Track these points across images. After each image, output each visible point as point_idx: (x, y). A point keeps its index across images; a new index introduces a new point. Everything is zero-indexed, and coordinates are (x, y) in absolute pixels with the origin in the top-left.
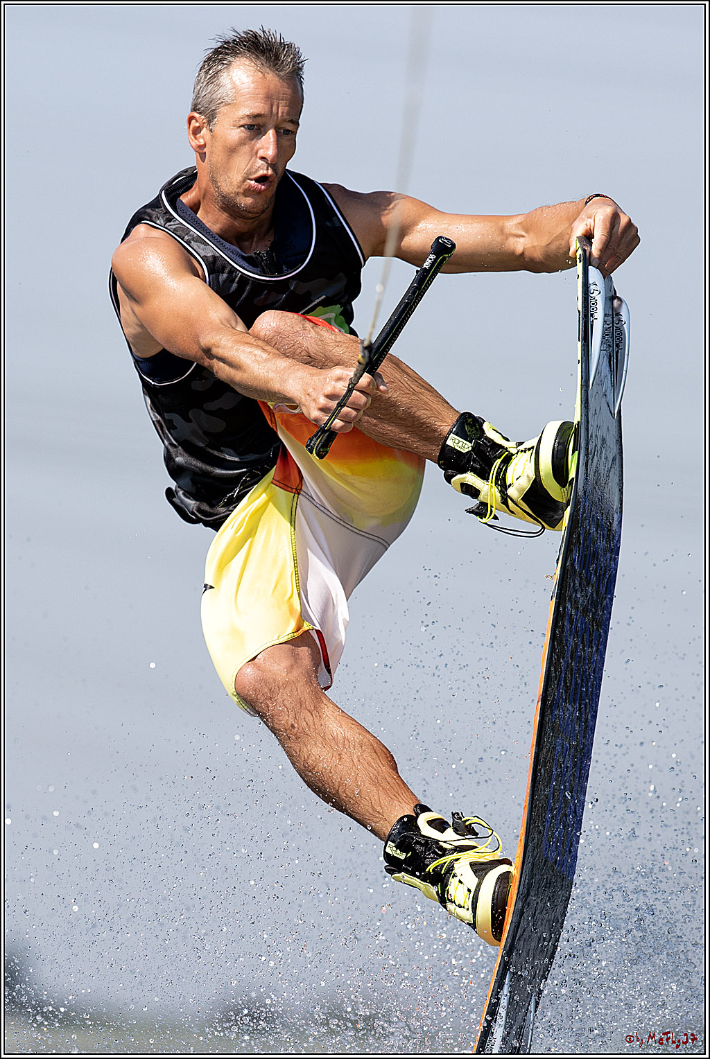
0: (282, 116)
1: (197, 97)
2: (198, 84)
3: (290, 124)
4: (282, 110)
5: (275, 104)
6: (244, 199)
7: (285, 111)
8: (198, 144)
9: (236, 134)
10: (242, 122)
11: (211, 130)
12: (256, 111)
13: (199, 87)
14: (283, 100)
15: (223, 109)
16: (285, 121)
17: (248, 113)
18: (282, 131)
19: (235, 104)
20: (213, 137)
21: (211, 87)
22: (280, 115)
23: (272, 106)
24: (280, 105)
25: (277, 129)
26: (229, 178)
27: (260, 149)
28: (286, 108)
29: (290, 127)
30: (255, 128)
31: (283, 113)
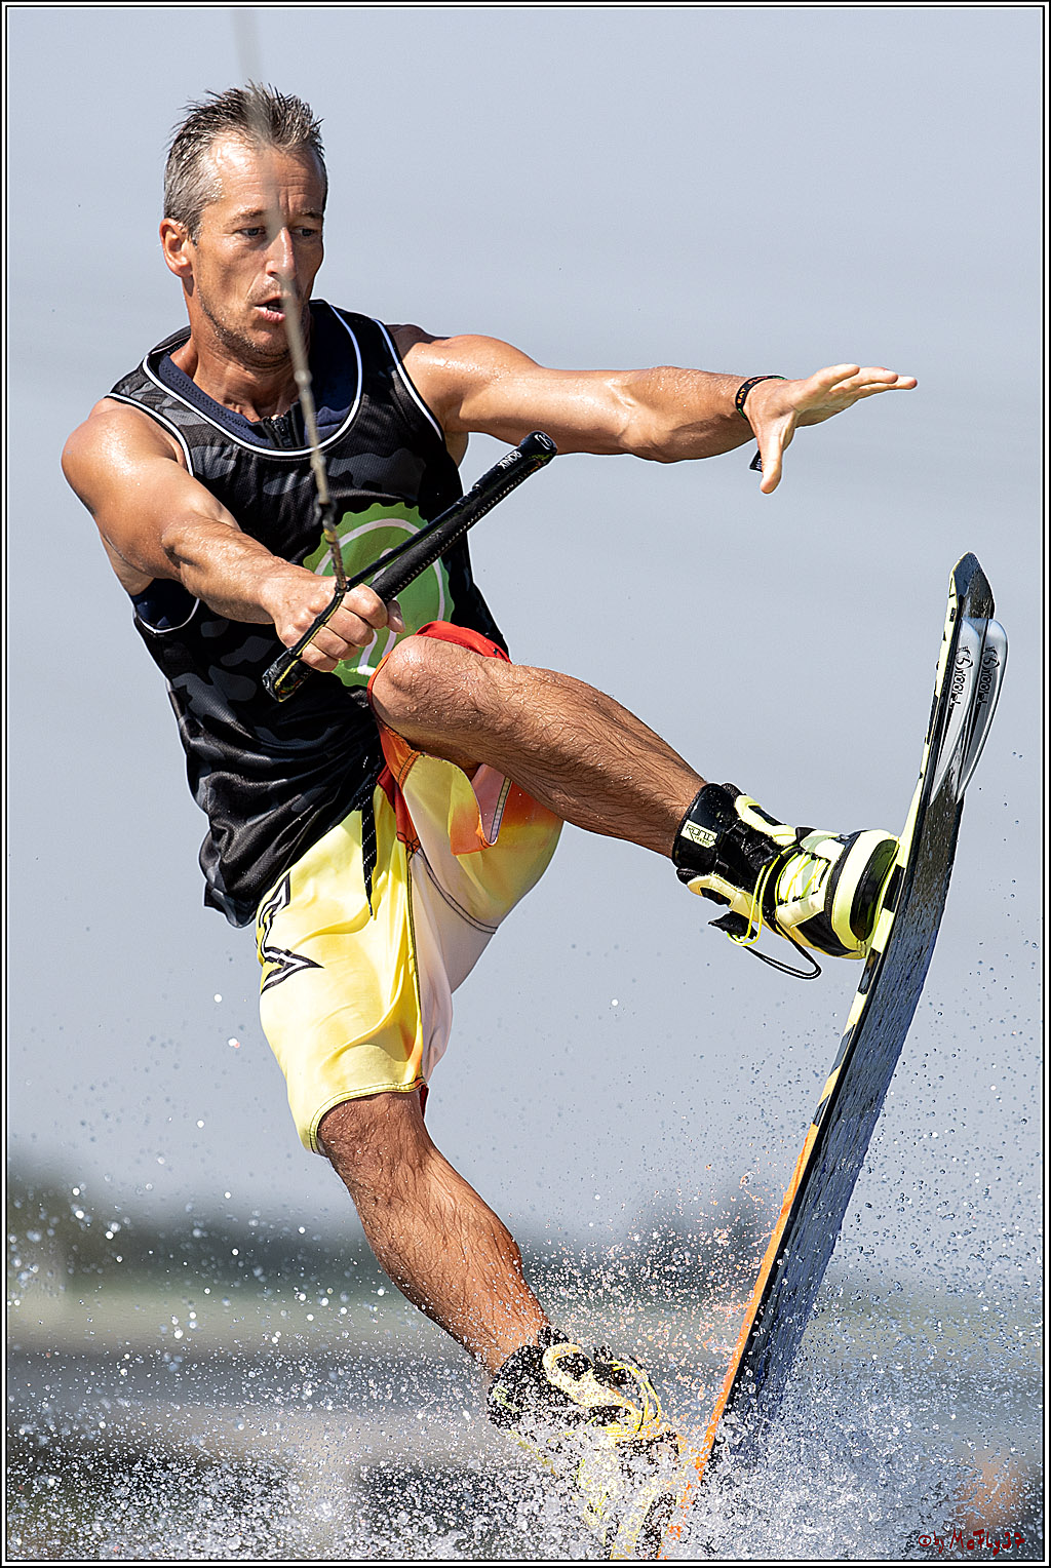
0: (294, 209)
1: (169, 196)
2: (168, 177)
3: (309, 218)
4: (295, 199)
5: (282, 192)
6: (255, 336)
7: (299, 201)
8: (180, 264)
9: (232, 244)
10: (237, 226)
11: (194, 243)
12: (254, 207)
13: (170, 182)
14: (293, 185)
15: (207, 210)
16: (300, 214)
17: (243, 211)
18: (301, 231)
19: (224, 200)
20: (199, 251)
21: (186, 179)
22: (291, 206)
23: (278, 196)
24: (290, 193)
25: (292, 230)
26: (227, 308)
27: (268, 260)
28: (300, 196)
29: (310, 224)
30: (256, 231)
31: (295, 204)
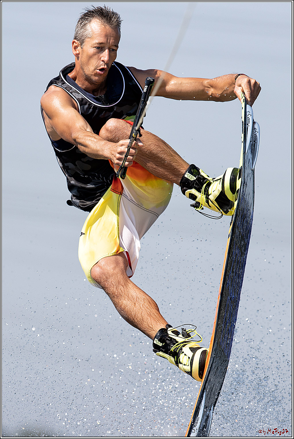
0: (112, 43)
1: (77, 33)
2: (77, 28)
3: (115, 47)
4: (112, 41)
5: (109, 38)
6: (95, 77)
7: (113, 42)
8: (76, 53)
9: (92, 51)
10: (95, 46)
11: (82, 48)
12: (101, 41)
14: (112, 37)
15: (87, 40)
16: (113, 45)
17: (97, 42)
18: (111, 49)
19: (92, 38)
20: (83, 51)
21: (82, 30)
22: (111, 43)
23: (108, 39)
24: (111, 39)
25: (109, 49)
26: (88, 68)
27: (102, 57)
28: (113, 40)
29: (114, 48)
30: (100, 48)
31: (112, 42)
